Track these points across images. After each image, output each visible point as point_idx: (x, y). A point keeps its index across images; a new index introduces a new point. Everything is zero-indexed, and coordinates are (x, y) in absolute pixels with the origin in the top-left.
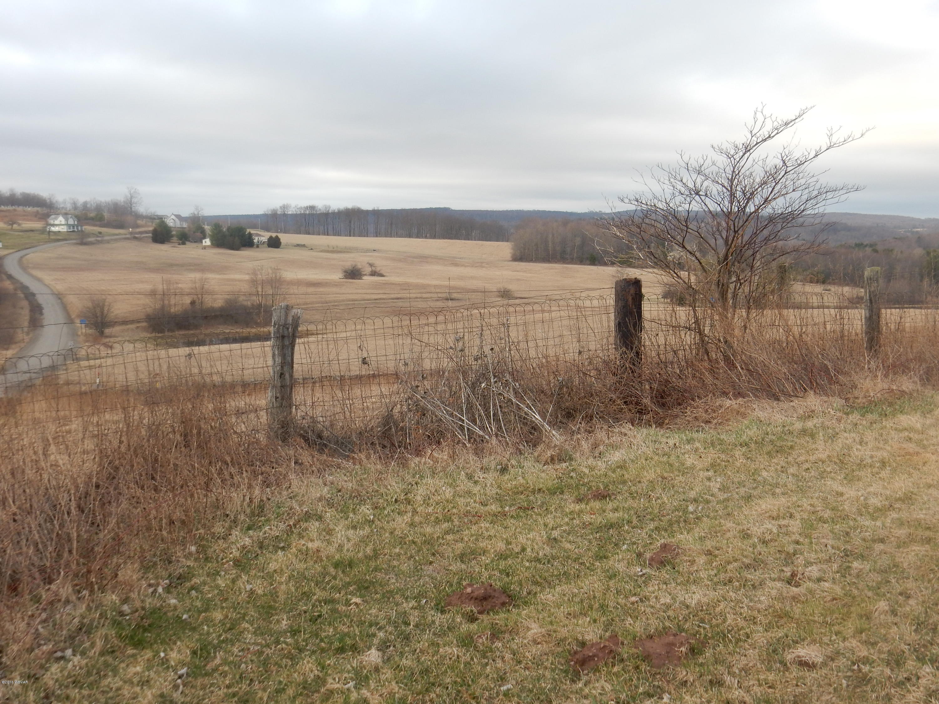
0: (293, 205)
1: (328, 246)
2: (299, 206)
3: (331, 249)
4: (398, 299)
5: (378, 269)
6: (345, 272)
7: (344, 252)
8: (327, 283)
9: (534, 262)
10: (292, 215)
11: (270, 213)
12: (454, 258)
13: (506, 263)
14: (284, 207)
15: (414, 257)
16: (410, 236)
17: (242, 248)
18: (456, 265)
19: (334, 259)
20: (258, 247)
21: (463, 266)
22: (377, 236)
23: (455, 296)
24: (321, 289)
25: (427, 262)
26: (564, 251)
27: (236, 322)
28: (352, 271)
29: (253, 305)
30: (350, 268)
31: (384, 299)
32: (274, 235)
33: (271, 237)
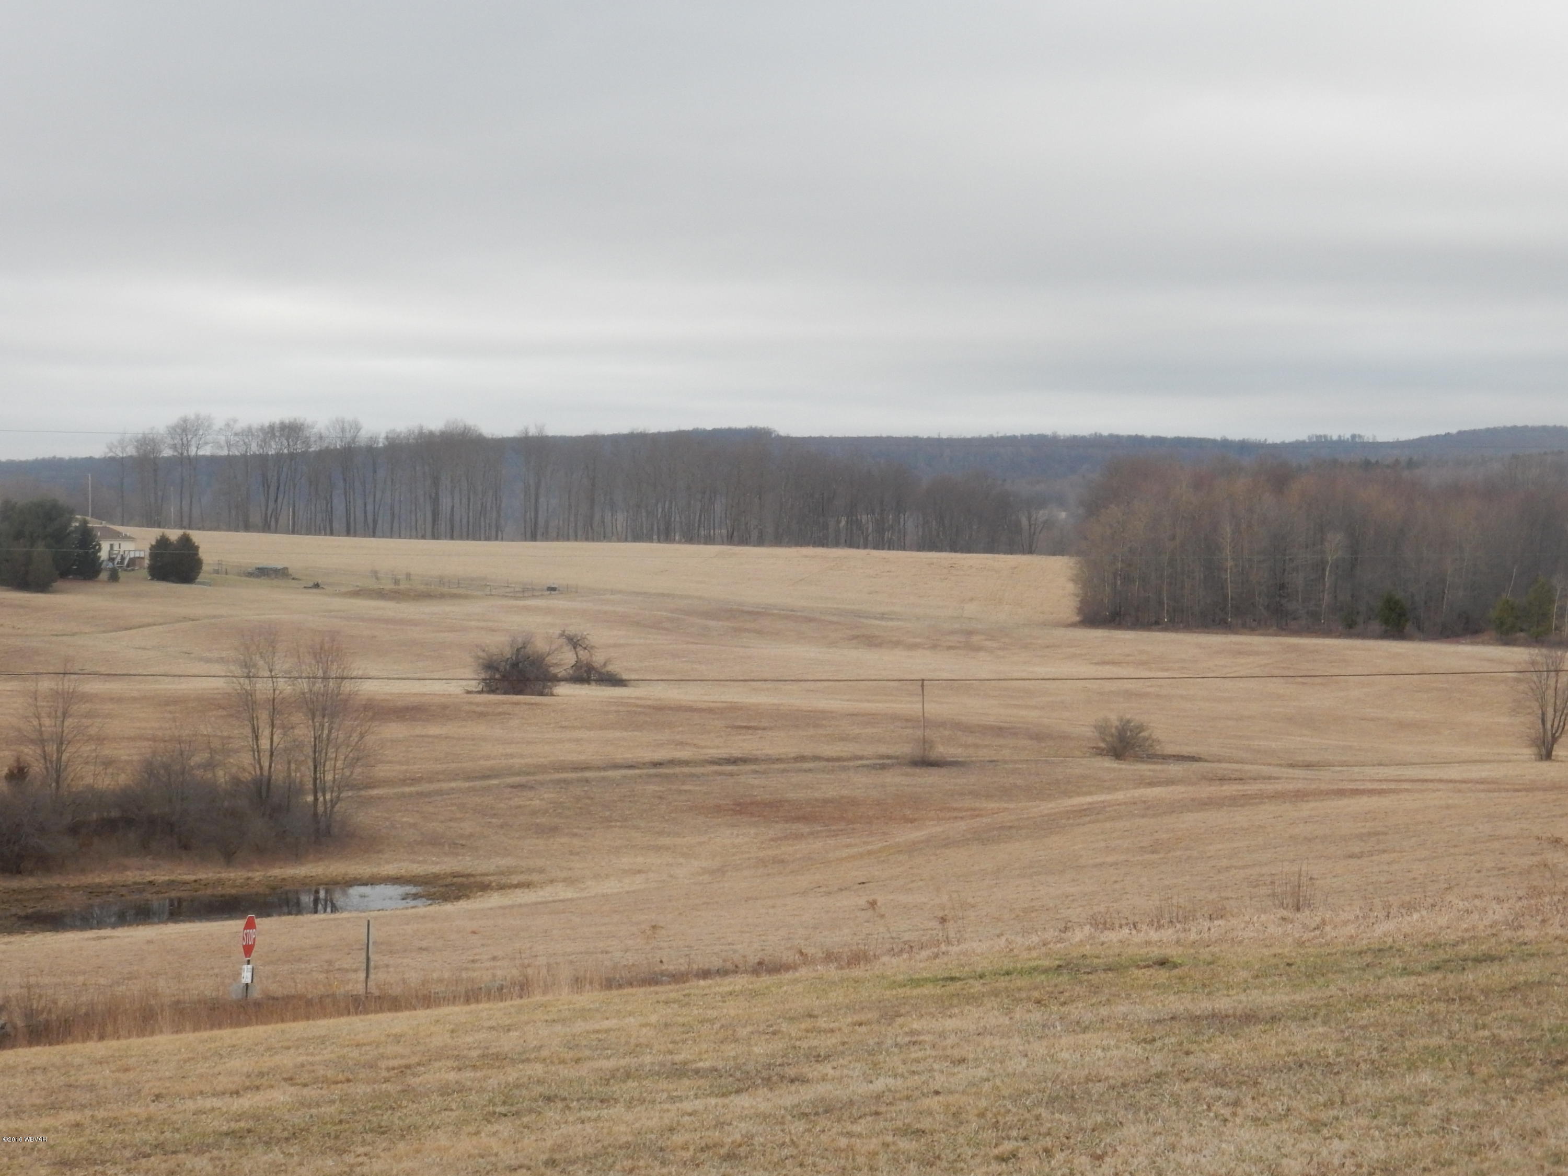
0: (219, 423)
1: (375, 574)
2: (240, 426)
3: (389, 586)
4: (734, 761)
5: (598, 658)
6: (490, 666)
7: (442, 596)
8: (445, 707)
9: (1166, 629)
10: (213, 460)
11: (131, 451)
12: (858, 614)
13: (1061, 632)
14: (185, 430)
15: (707, 615)
16: (666, 535)
17: (58, 584)
18: (872, 641)
19: (413, 623)
20: (114, 577)
21: (897, 644)
22: (534, 538)
23: (941, 750)
24: (434, 730)
25: (760, 632)
26: (1282, 587)
27: (186, 847)
28: (515, 665)
29: (236, 781)
30: (508, 653)
31: (686, 763)
32: (174, 534)
33: (163, 543)
